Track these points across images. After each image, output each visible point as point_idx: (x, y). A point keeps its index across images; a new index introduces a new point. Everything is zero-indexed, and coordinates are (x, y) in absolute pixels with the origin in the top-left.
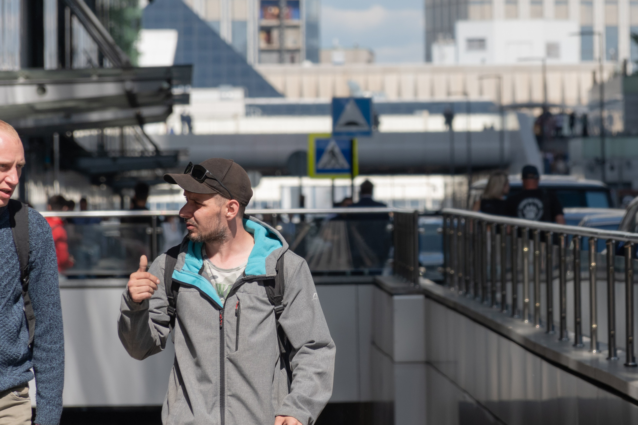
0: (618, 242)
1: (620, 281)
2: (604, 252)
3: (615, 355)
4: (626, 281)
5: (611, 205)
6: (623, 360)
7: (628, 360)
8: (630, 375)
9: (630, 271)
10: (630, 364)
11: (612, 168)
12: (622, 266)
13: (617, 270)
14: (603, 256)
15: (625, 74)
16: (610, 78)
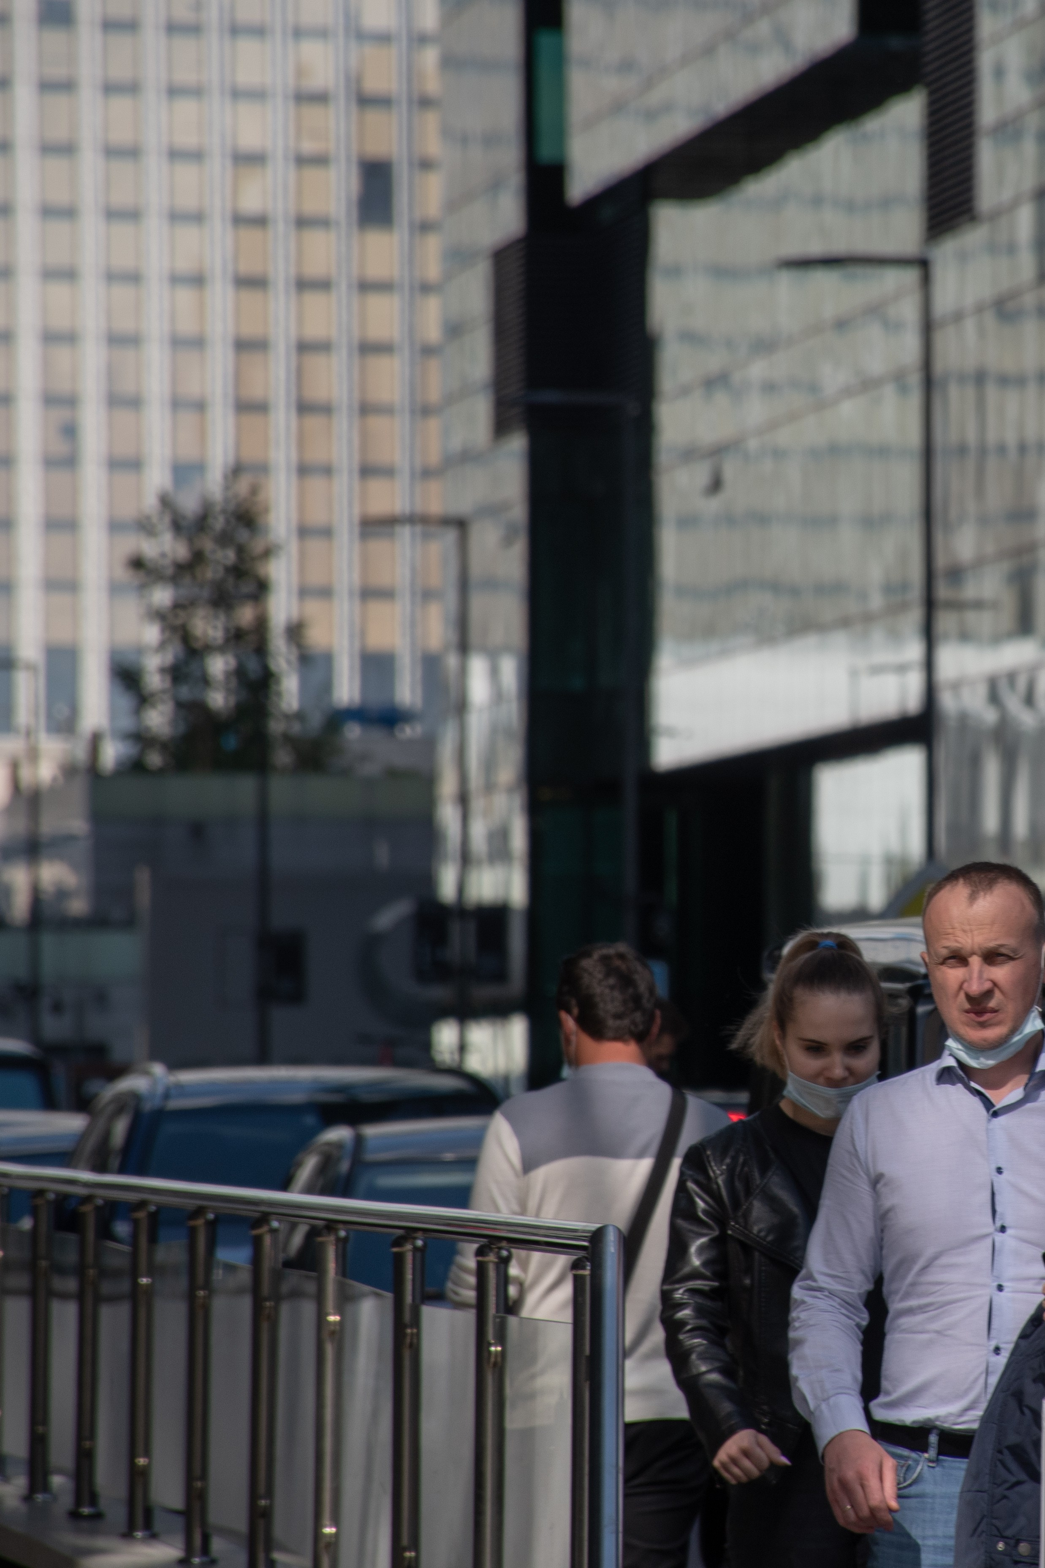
0: (63, 1198)
1: (64, 1296)
2: (26, 1224)
3: (46, 1488)
4: (80, 1297)
5: (49, 1103)
6: (66, 1501)
7: (78, 1501)
8: (82, 1541)
9: (91, 1272)
10: (86, 1511)
11: (57, 1008)
12: (71, 1257)
13: (60, 1270)
14: (21, 1233)
15: (93, 770)
16: (55, 779)
